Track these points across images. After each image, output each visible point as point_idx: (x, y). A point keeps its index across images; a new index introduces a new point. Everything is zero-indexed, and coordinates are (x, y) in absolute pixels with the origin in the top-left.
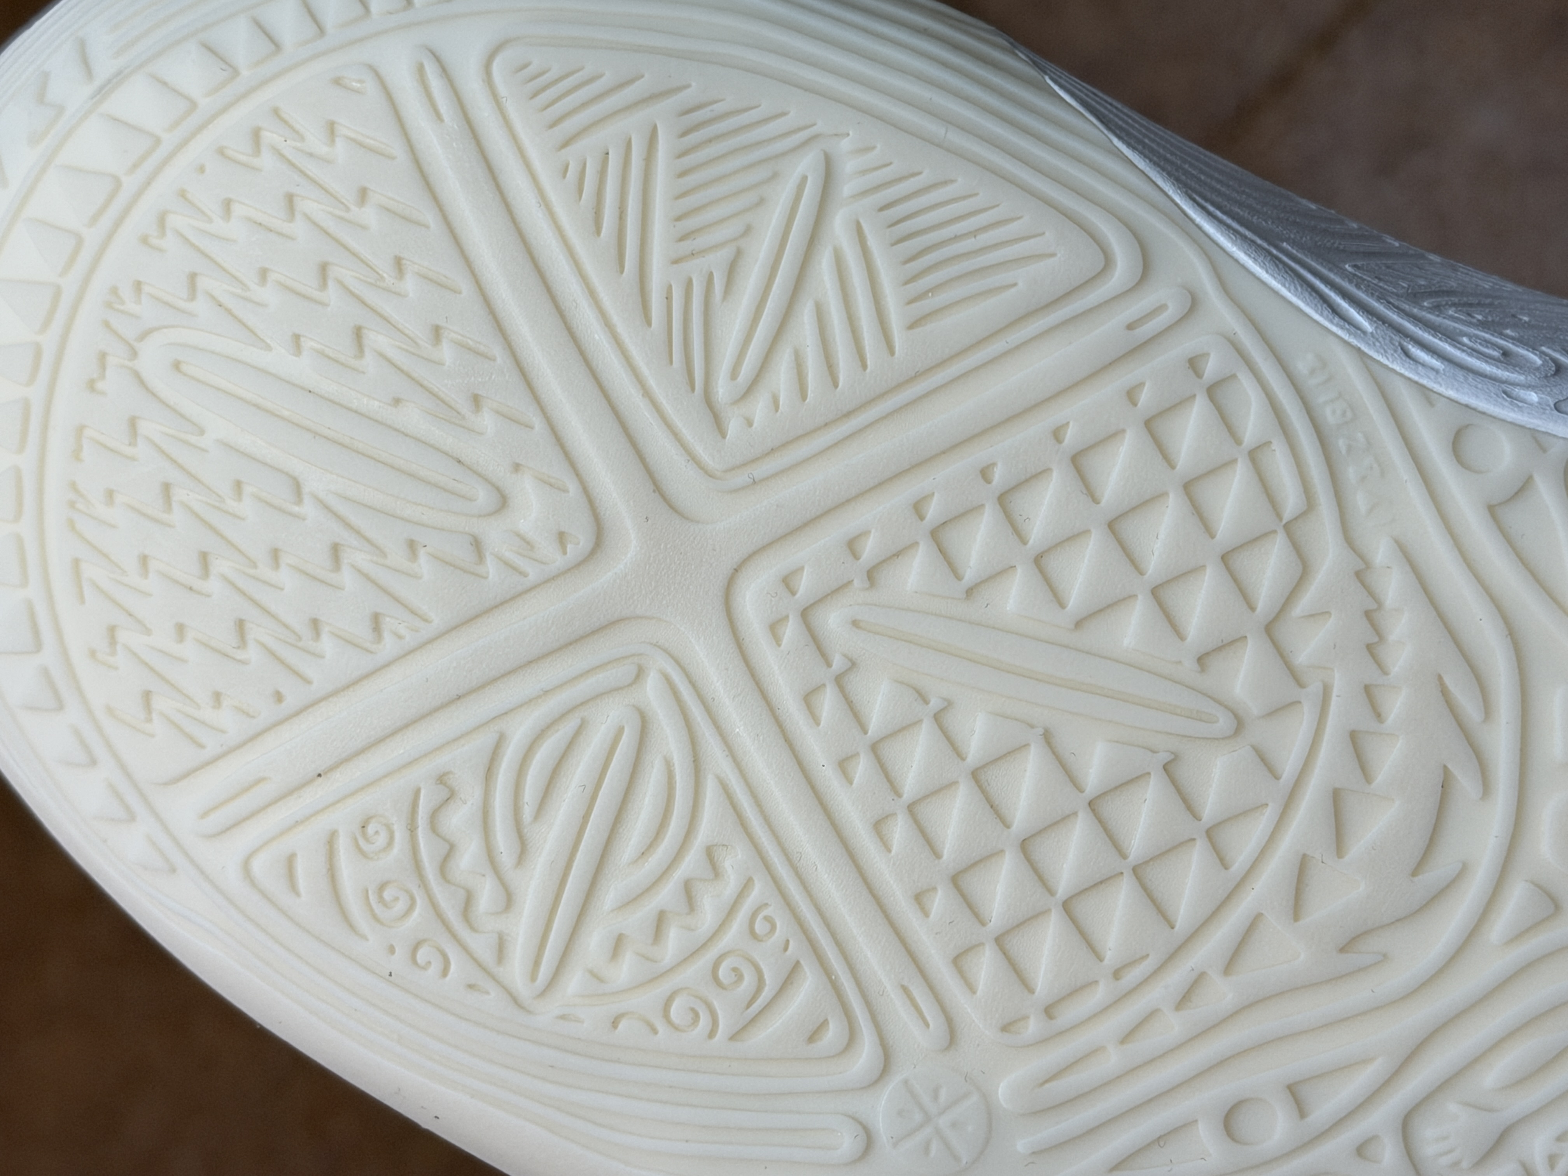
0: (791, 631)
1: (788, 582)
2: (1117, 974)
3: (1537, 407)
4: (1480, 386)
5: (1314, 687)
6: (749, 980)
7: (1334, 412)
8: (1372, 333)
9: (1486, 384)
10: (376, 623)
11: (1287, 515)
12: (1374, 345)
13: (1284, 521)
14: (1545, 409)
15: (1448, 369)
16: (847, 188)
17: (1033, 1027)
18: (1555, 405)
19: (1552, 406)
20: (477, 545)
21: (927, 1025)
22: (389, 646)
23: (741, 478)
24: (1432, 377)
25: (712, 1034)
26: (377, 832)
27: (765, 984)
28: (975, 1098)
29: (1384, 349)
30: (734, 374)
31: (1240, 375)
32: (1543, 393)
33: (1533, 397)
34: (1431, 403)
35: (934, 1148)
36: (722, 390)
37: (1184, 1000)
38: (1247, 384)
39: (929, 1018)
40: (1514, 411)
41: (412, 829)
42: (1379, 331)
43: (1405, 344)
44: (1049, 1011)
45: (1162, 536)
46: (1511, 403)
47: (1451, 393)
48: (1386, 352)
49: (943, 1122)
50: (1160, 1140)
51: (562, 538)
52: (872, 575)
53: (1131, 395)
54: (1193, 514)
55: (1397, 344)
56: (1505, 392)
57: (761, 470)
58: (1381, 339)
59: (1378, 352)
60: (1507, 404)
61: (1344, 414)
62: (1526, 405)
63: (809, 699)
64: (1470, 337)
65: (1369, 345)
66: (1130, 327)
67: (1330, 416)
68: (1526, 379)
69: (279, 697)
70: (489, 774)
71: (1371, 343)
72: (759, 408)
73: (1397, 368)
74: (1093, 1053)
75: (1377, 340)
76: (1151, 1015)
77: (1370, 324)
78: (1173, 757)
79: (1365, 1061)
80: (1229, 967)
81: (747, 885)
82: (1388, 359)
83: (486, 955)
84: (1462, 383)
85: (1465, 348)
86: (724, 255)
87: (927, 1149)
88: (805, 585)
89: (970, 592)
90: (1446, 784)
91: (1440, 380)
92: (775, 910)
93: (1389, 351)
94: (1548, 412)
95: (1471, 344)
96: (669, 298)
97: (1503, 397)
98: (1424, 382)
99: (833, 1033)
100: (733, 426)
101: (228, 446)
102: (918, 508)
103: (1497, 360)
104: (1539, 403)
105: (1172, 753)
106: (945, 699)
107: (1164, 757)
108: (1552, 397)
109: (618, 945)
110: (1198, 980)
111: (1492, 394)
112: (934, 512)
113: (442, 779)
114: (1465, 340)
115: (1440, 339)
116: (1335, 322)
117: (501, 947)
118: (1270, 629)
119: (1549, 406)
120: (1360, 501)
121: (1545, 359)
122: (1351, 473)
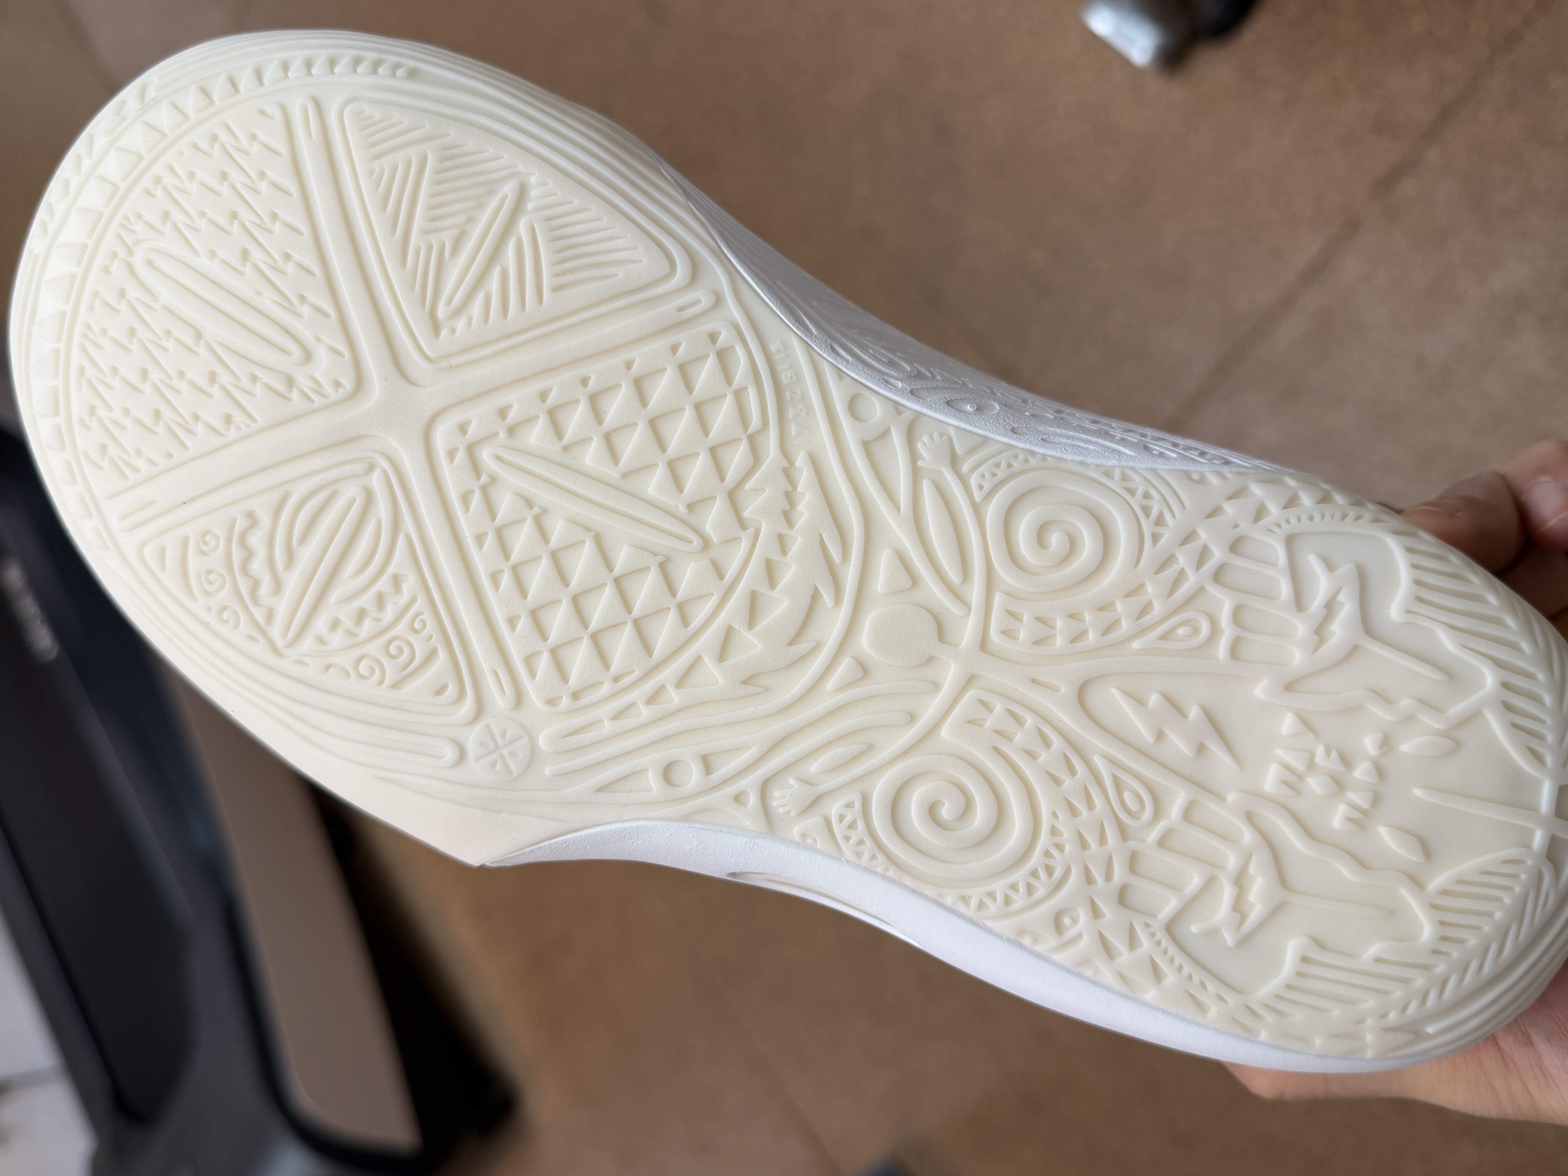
0: (461, 455)
1: (463, 428)
2: (616, 679)
3: (900, 390)
4: (870, 373)
5: (751, 530)
6: (406, 653)
7: (786, 376)
8: (816, 335)
9: (874, 373)
10: (228, 420)
11: (751, 429)
12: (815, 341)
13: (748, 433)
14: (904, 392)
15: (854, 362)
16: (530, 206)
17: (565, 702)
18: (910, 391)
19: (909, 391)
20: (290, 382)
21: (504, 693)
22: (232, 433)
23: (444, 364)
24: (844, 364)
25: (381, 682)
26: (210, 540)
27: (415, 659)
28: (526, 739)
29: (821, 345)
30: (449, 302)
31: (736, 347)
32: (906, 384)
33: (900, 384)
34: (841, 379)
35: (499, 765)
36: (441, 312)
37: (651, 700)
38: (740, 351)
39: (506, 689)
40: (887, 391)
41: (229, 540)
42: (820, 335)
43: (833, 344)
44: (575, 696)
45: (678, 432)
46: (886, 386)
47: (853, 375)
48: (821, 347)
49: (505, 752)
50: (626, 777)
51: (337, 384)
52: (512, 431)
53: (674, 349)
54: (697, 422)
55: (829, 343)
56: (884, 379)
57: (455, 361)
58: (820, 340)
59: (817, 346)
60: (883, 386)
61: (791, 377)
62: (894, 388)
63: (465, 498)
64: (873, 350)
65: (812, 341)
66: (680, 309)
67: (784, 379)
68: (898, 375)
69: (170, 456)
70: (276, 514)
71: (814, 340)
72: (460, 324)
73: (825, 356)
74: (596, 723)
75: (818, 340)
76: (632, 705)
77: (816, 331)
78: (665, 559)
79: (748, 747)
80: (680, 683)
81: (413, 600)
82: (821, 350)
83: (261, 620)
84: (861, 370)
85: (868, 354)
86: (454, 232)
87: (494, 764)
88: (473, 430)
89: (566, 449)
90: (815, 596)
91: (849, 367)
92: (427, 616)
93: (823, 346)
94: (905, 394)
95: (872, 352)
96: (418, 253)
97: (882, 382)
98: (840, 366)
99: (451, 690)
100: (444, 333)
101: (168, 309)
102: (543, 396)
103: (886, 364)
104: (902, 388)
105: (665, 557)
106: (541, 508)
107: (660, 559)
108: (909, 386)
109: (335, 624)
110: (660, 690)
111: (876, 379)
112: (551, 400)
113: (251, 516)
114: (870, 351)
115: (855, 347)
116: (796, 325)
117: (270, 615)
118: (732, 495)
119: (907, 390)
120: (793, 429)
121: (913, 369)
122: (790, 413)
